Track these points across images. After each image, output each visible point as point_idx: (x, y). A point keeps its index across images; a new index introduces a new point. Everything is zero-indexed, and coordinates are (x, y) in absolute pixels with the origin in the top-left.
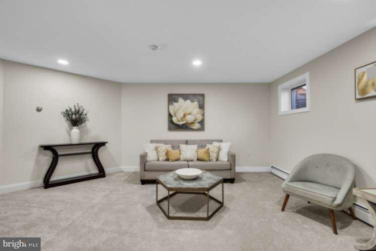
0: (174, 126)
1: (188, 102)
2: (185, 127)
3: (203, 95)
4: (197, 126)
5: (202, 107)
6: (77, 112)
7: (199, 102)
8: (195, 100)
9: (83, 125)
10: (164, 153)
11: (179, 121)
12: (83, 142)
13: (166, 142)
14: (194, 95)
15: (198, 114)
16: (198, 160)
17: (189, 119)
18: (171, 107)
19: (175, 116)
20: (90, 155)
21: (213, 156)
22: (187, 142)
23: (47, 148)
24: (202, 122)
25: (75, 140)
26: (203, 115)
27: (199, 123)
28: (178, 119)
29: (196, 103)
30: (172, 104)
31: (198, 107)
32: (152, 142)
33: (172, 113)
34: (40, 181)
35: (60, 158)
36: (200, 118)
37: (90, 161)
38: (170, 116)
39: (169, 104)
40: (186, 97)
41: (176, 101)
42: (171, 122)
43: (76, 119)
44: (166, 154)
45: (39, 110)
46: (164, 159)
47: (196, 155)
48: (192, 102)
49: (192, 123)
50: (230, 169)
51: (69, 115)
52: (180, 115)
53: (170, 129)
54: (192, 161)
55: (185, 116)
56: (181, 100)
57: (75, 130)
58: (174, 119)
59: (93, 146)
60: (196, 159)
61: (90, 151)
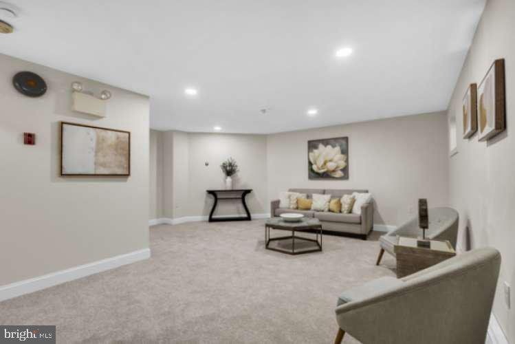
0: (314, 175)
1: (329, 147)
2: (326, 175)
3: (346, 139)
4: (339, 174)
5: (345, 152)
6: (230, 165)
7: (341, 146)
8: (337, 145)
9: (234, 175)
10: (295, 201)
11: (319, 169)
12: (234, 189)
13: (301, 191)
14: (336, 139)
15: (340, 160)
16: (330, 211)
17: (331, 166)
18: (311, 154)
19: (316, 163)
20: (240, 201)
21: (345, 207)
22: (324, 192)
23: (210, 192)
24: (345, 170)
25: (229, 187)
26: (347, 161)
27: (342, 170)
28: (318, 167)
29: (338, 149)
30: (312, 151)
31: (340, 152)
32: (290, 190)
33: (312, 161)
34: (207, 218)
35: (218, 201)
36: (342, 164)
37: (241, 206)
38: (310, 164)
39: (309, 152)
40: (326, 142)
41: (316, 147)
42: (311, 170)
43: (230, 170)
44: (297, 202)
45: (207, 165)
46: (295, 207)
47: (327, 206)
48: (334, 147)
49: (334, 171)
50: (360, 223)
51: (224, 167)
52: (320, 163)
53: (310, 177)
54: (323, 211)
55: (325, 163)
56: (321, 146)
57: (229, 179)
58: (314, 167)
59: (243, 192)
60: (327, 209)
61: (240, 197)
